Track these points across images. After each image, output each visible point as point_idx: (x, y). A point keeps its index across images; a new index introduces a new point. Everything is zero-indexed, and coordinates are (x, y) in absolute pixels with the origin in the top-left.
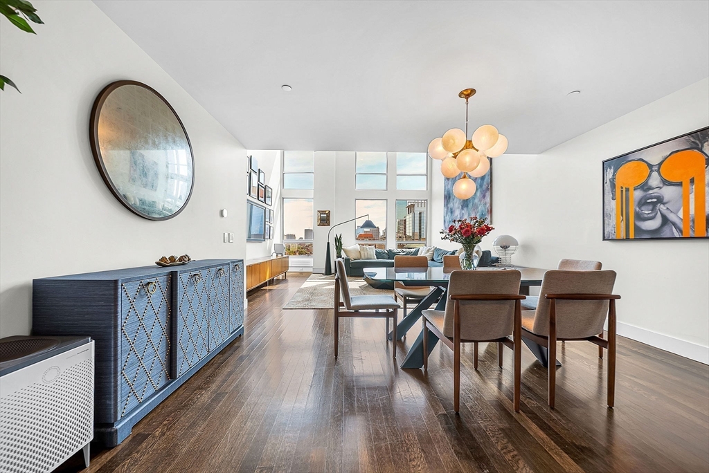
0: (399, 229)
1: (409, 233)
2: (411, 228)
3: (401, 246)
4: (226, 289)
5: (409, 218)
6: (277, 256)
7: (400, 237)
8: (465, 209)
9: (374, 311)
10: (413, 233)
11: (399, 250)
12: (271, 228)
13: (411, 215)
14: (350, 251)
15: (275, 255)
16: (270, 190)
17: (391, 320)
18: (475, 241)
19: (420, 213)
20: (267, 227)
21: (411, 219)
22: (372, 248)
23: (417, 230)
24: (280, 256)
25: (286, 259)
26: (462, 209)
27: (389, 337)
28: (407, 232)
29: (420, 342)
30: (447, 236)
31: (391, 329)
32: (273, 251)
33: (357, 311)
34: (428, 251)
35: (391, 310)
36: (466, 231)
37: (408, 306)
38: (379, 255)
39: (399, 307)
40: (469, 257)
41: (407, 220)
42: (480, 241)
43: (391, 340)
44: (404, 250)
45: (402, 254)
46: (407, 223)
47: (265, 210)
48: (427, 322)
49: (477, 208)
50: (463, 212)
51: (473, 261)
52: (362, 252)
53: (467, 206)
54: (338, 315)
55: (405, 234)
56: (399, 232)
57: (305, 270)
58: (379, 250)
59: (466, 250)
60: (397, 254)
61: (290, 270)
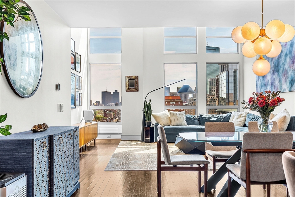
0: (210, 90)
1: (223, 94)
2: (225, 88)
3: (212, 111)
4: (72, 150)
5: (222, 77)
6: (86, 123)
7: (212, 99)
8: (276, 74)
9: (189, 166)
10: (228, 94)
11: (210, 116)
12: (81, 95)
13: (225, 73)
14: (159, 117)
15: (84, 121)
16: (79, 57)
17: (203, 173)
18: (269, 110)
19: (235, 71)
20: (77, 94)
21: (225, 78)
22: (182, 114)
23: (232, 91)
24: (89, 123)
25: (96, 126)
26: (274, 74)
27: (201, 190)
28: (220, 93)
29: (225, 189)
30: (247, 106)
31: (203, 183)
32: (82, 117)
33: (175, 166)
34: (240, 116)
35: (202, 166)
36: (261, 102)
37: (217, 164)
38: (189, 121)
39: (209, 163)
40: (265, 123)
41: (220, 80)
42: (272, 110)
43: (203, 192)
44: (215, 115)
45: (213, 119)
46: (220, 83)
47: (75, 78)
48: (230, 173)
49: (287, 73)
50: (274, 77)
51: (268, 126)
52: (172, 119)
53: (278, 71)
54: (160, 169)
55: (218, 95)
56: (210, 93)
57: (113, 137)
58: (190, 116)
59: (263, 117)
60: (207, 120)
61: (99, 137)
